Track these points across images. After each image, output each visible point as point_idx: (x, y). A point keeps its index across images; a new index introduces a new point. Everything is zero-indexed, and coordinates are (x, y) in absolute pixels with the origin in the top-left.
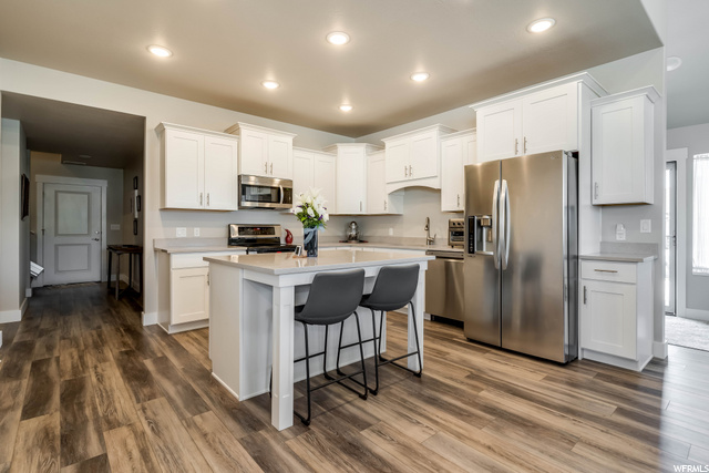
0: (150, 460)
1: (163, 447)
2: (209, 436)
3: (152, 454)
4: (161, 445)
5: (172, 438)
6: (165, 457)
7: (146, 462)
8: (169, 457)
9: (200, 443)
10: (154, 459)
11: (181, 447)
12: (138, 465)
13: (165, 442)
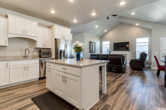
0: (129, 105)
1: (124, 105)
2: (115, 100)
3: (127, 106)
4: (124, 106)
5: (121, 105)
6: (126, 103)
7: (130, 105)
8: (125, 103)
9: (118, 100)
10: (128, 105)
11: (121, 103)
12: (131, 106)
13: (123, 106)
